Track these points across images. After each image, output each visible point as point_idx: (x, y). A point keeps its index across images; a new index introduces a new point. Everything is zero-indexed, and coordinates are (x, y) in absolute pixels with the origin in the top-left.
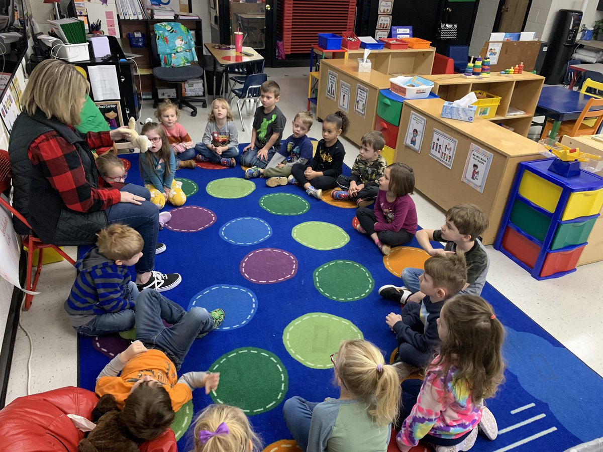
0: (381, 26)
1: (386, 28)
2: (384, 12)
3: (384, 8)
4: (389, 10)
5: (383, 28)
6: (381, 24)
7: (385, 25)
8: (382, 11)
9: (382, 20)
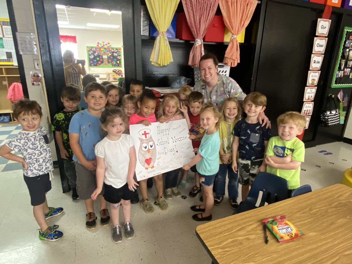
0: (305, 113)
1: (309, 114)
2: (309, 99)
3: (309, 95)
4: (313, 97)
5: (306, 114)
6: (305, 111)
7: (308, 112)
8: (307, 98)
9: (306, 107)
